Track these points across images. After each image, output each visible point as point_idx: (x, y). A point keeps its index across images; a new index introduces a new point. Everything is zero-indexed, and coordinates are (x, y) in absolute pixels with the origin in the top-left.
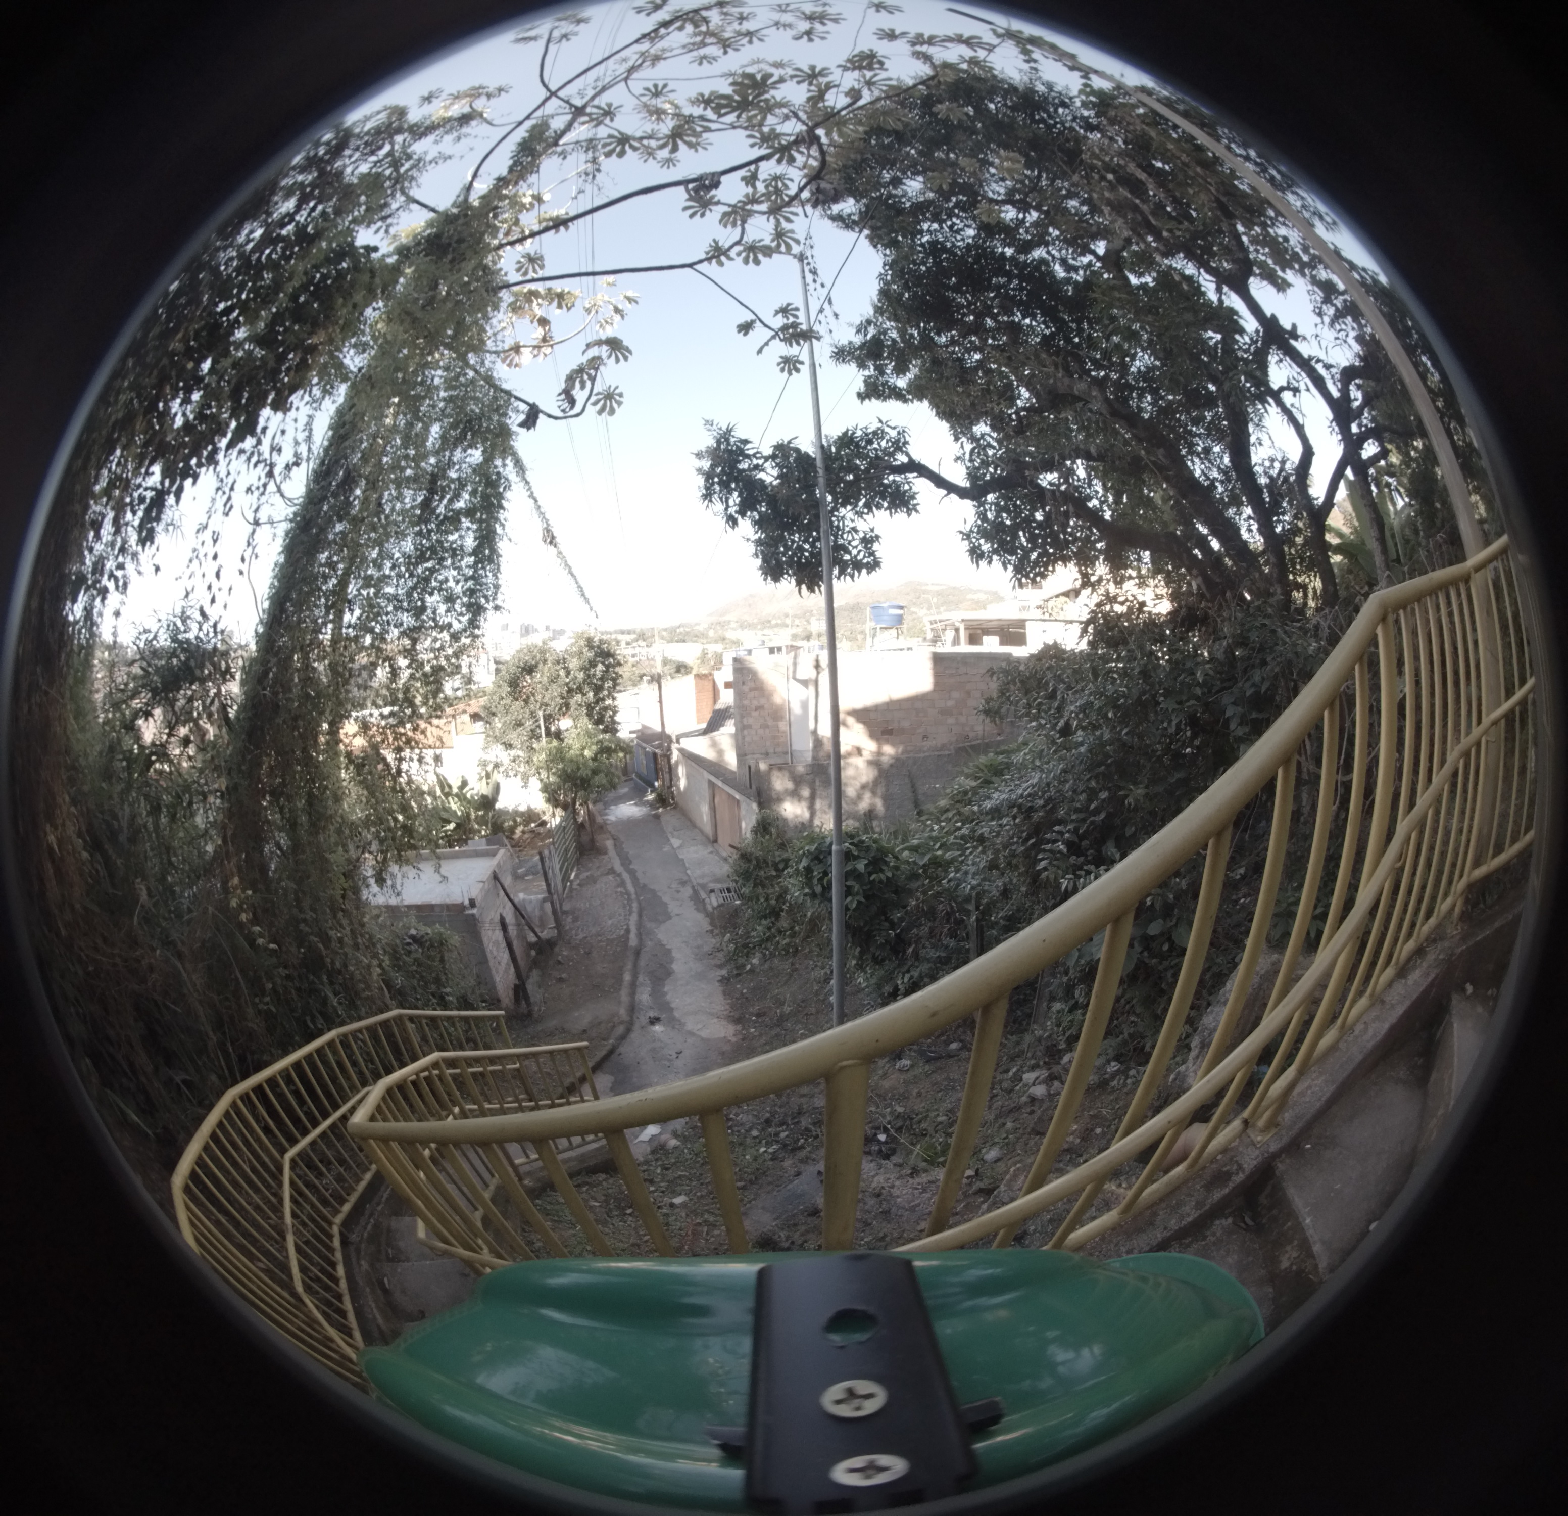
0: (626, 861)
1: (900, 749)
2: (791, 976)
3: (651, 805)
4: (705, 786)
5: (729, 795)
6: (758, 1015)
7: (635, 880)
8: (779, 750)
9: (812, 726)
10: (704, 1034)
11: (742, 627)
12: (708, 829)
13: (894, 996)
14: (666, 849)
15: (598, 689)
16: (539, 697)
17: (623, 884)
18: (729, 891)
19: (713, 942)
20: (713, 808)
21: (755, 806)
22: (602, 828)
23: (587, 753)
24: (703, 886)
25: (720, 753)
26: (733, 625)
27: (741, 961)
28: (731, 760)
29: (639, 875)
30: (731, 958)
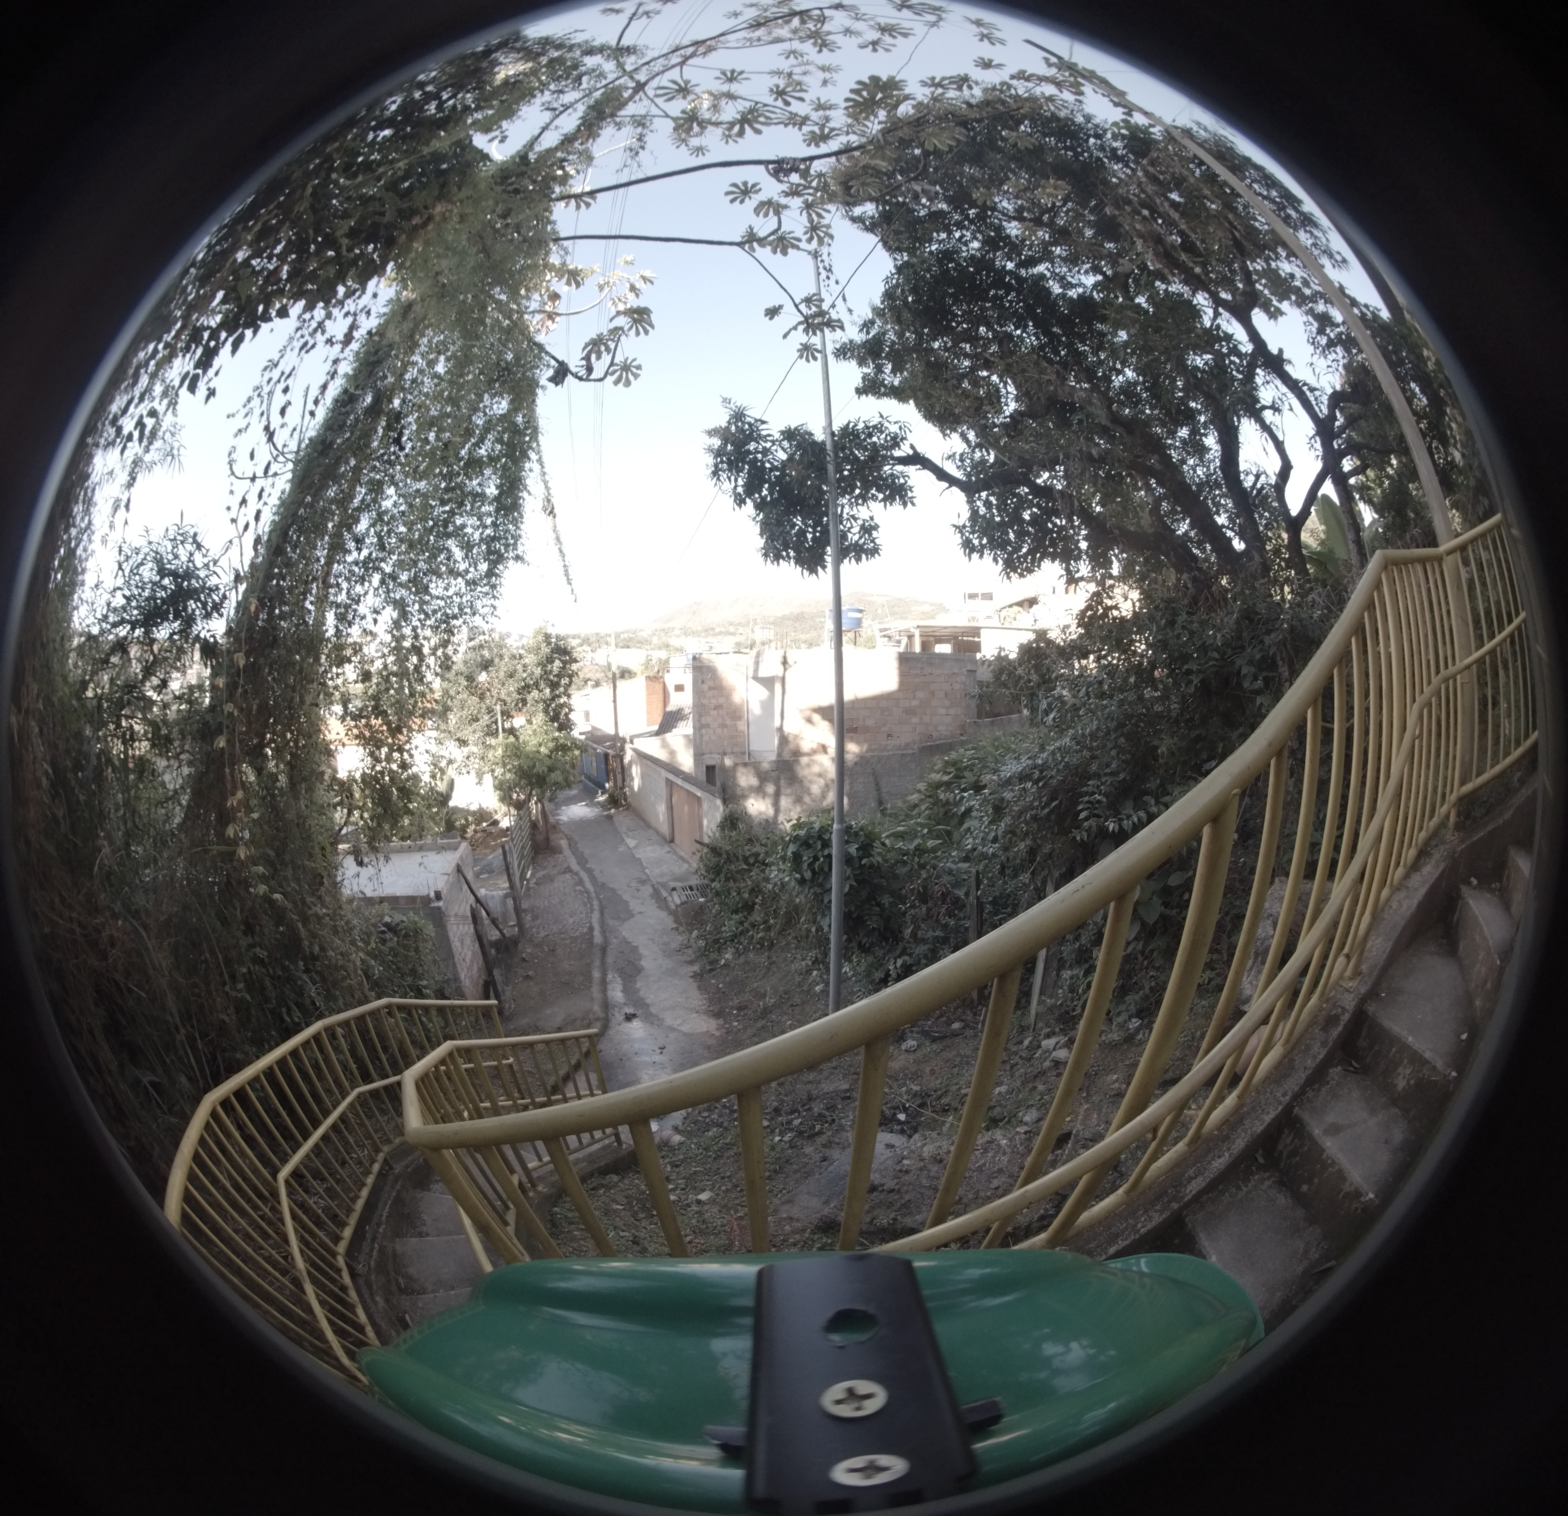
0: (582, 861)
1: (865, 747)
2: (769, 969)
3: (602, 805)
4: (663, 784)
5: (688, 792)
6: (740, 1009)
7: (593, 879)
8: (735, 750)
9: (777, 723)
10: (685, 1028)
11: (686, 634)
12: (665, 829)
13: (884, 982)
14: (622, 849)
15: (554, 686)
16: (494, 692)
17: (581, 882)
18: (691, 888)
19: (678, 940)
20: (670, 808)
21: (719, 802)
22: (555, 827)
23: (543, 750)
24: (664, 885)
25: (672, 753)
26: (677, 632)
27: (713, 956)
28: (686, 761)
29: (597, 873)
30: (703, 953)
